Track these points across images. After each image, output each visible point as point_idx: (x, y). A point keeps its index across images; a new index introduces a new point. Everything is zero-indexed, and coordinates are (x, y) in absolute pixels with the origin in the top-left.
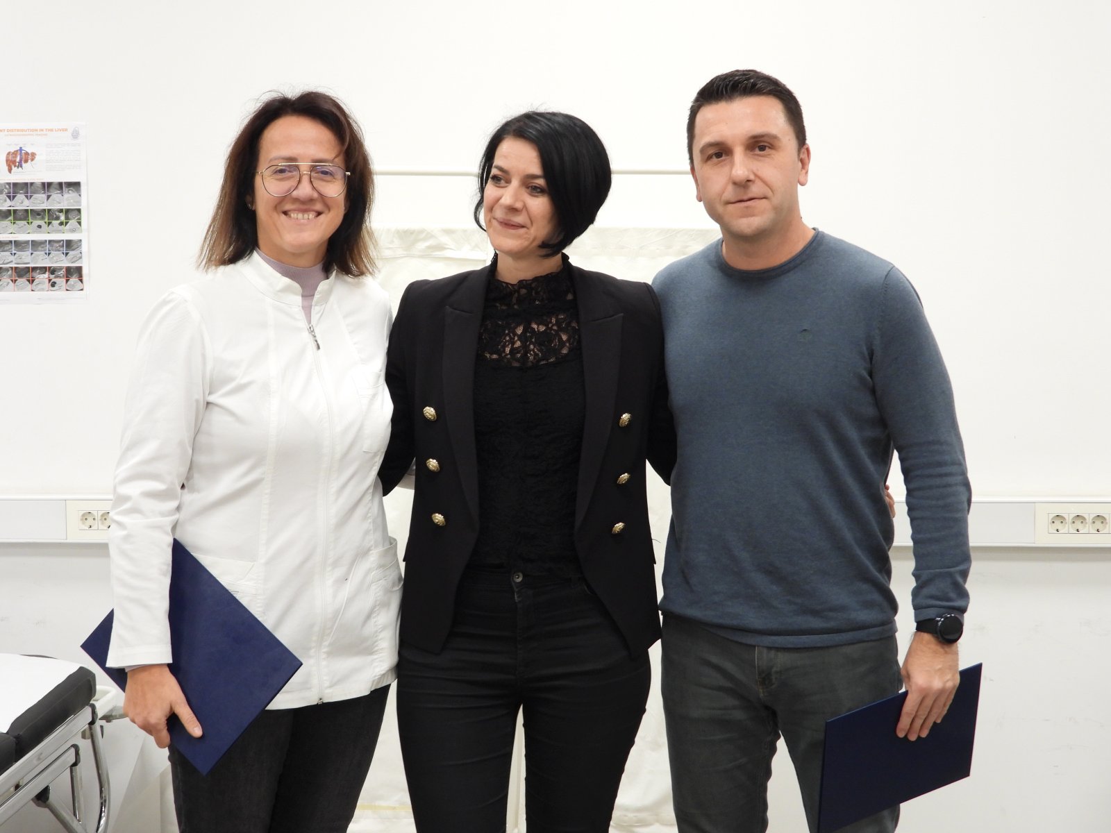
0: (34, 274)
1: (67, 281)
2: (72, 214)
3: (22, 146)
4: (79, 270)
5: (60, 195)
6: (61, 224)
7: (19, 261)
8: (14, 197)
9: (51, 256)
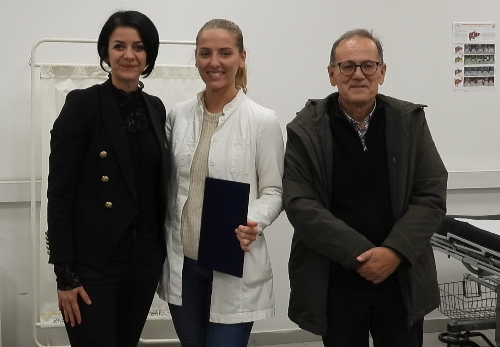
0: (477, 80)
1: (488, 82)
4: (493, 78)
5: (487, 50)
7: (472, 75)
9: (483, 73)
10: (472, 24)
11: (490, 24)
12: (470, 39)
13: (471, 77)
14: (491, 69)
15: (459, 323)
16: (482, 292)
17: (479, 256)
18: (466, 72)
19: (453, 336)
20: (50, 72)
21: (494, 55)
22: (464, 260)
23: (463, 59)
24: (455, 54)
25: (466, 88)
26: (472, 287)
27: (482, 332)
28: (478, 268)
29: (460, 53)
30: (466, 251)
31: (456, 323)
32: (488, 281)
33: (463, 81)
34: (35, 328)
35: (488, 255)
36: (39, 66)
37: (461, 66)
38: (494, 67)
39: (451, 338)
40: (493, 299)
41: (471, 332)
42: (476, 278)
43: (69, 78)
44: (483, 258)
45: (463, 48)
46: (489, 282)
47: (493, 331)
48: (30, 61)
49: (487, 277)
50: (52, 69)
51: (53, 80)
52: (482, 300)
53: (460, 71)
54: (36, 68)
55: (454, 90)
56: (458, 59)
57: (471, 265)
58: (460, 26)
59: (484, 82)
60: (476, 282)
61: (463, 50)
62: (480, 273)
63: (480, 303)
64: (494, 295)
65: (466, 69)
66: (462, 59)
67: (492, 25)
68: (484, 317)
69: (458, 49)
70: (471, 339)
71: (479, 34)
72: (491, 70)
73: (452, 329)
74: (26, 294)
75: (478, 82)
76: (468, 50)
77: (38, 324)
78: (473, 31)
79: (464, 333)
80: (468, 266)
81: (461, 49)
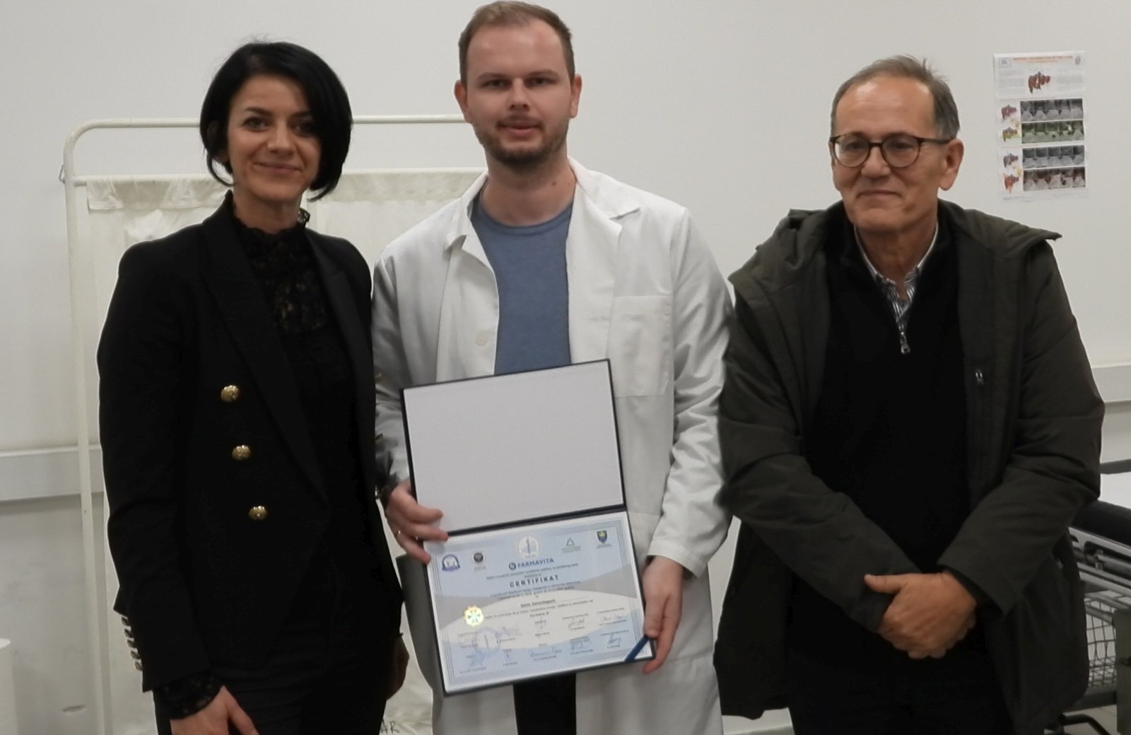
2: (1077, 125)
3: (1039, 70)
6: (1069, 133)
8: (1035, 113)
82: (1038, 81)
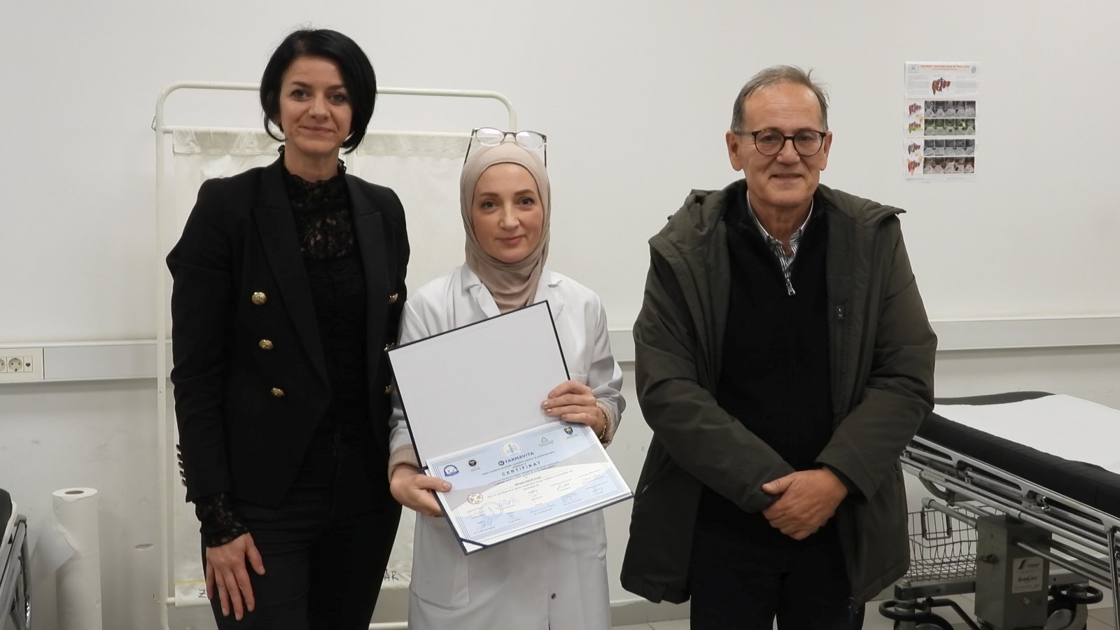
10: (937, 66)
11: (968, 67)
12: (934, 93)
13: (936, 158)
14: (968, 144)
15: (915, 584)
16: (953, 529)
17: (948, 468)
18: (928, 148)
19: (904, 606)
20: (191, 143)
21: (974, 120)
22: (923, 475)
23: (923, 126)
24: (909, 117)
25: (927, 176)
26: (937, 522)
27: (953, 598)
28: (947, 489)
29: (917, 116)
30: (927, 459)
31: (909, 583)
32: (963, 511)
33: (922, 164)
34: (166, 607)
35: (962, 466)
36: (171, 132)
37: (919, 138)
38: (974, 140)
39: (901, 609)
40: (971, 541)
41: (935, 598)
42: (942, 506)
43: (225, 155)
44: (954, 471)
45: (923, 106)
46: (965, 513)
47: (972, 596)
48: (153, 122)
49: (961, 503)
50: (195, 138)
51: (197, 157)
52: (953, 543)
53: (917, 147)
54: (166, 134)
55: (908, 179)
56: (913, 127)
57: (935, 484)
58: (917, 68)
59: (957, 166)
60: (942, 512)
61: (922, 111)
62: (950, 496)
63: (949, 548)
64: (973, 534)
65: (928, 144)
66: (920, 125)
67: (971, 68)
68: (956, 574)
69: (914, 108)
70: (935, 610)
71: (948, 84)
72: (970, 146)
73: (903, 593)
74: (148, 545)
75: (947, 167)
76: (930, 110)
77: (170, 600)
78: (940, 78)
79: (923, 601)
80: (930, 485)
81: (918, 108)
82: (939, 85)
